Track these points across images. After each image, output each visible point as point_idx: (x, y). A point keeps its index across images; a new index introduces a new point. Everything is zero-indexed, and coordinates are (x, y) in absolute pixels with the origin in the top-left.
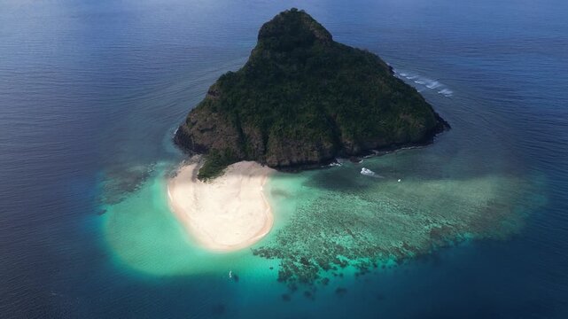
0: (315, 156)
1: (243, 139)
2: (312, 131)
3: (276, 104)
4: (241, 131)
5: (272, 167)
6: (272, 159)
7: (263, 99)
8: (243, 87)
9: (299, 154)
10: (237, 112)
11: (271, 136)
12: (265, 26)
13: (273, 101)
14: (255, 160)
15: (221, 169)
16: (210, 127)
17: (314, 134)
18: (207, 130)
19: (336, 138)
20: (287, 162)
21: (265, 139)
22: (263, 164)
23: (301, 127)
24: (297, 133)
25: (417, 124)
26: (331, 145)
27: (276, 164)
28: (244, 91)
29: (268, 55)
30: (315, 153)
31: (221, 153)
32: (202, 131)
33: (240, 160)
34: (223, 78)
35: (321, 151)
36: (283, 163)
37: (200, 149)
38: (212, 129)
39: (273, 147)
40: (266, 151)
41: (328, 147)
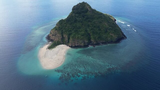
0: (82, 44)
1: (63, 38)
2: (83, 37)
3: (73, 29)
4: (63, 36)
5: (70, 47)
6: (70, 44)
7: (70, 27)
8: (65, 24)
9: (78, 43)
10: (62, 31)
11: (71, 38)
12: (74, 6)
13: (73, 28)
14: (66, 44)
15: (55, 46)
16: (55, 34)
17: (83, 38)
18: (54, 35)
19: (89, 39)
20: (74, 46)
21: (69, 39)
22: (67, 46)
23: (80, 36)
24: (78, 37)
25: (115, 37)
26: (87, 41)
27: (71, 46)
28: (65, 25)
29: (74, 15)
30: (83, 43)
31: (56, 42)
32: (53, 36)
33: (61, 44)
34: (60, 21)
35: (84, 43)
36: (73, 46)
37: (52, 40)
38: (55, 35)
39: (70, 41)
40: (68, 42)
41: (86, 42)
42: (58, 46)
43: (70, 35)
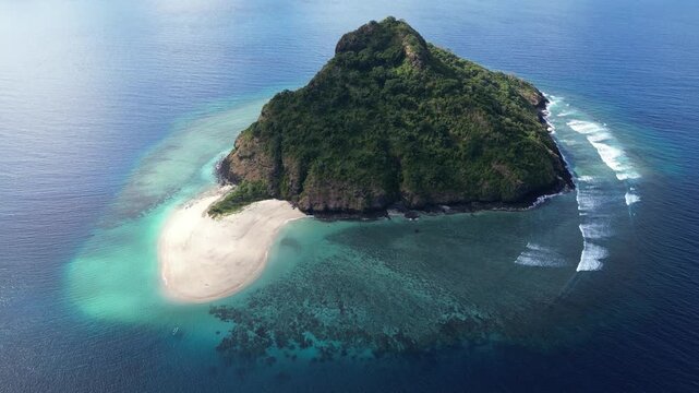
0: (359, 204)
1: (279, 172)
2: (363, 171)
3: (329, 134)
4: (280, 162)
5: (303, 210)
6: (305, 201)
7: (315, 127)
8: (296, 109)
9: (338, 199)
10: (281, 139)
11: (311, 173)
12: (345, 37)
13: (326, 129)
14: (288, 199)
15: (241, 205)
16: (249, 153)
17: (365, 175)
18: (245, 157)
19: (393, 183)
20: (321, 207)
21: (303, 176)
22: (294, 206)
23: (353, 164)
24: (343, 172)
25: (514, 178)
26: (383, 192)
27: (307, 208)
28: (295, 115)
29: (338, 73)
30: (360, 200)
31: (249, 186)
32: (241, 159)
33: (270, 197)
34: (278, 97)
35: (369, 198)
36: (315, 208)
37: (234, 179)
38: (250, 157)
39: (308, 186)
40: (300, 190)
41: (377, 194)
42: (253, 205)
43: (308, 159)
